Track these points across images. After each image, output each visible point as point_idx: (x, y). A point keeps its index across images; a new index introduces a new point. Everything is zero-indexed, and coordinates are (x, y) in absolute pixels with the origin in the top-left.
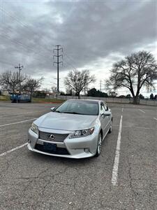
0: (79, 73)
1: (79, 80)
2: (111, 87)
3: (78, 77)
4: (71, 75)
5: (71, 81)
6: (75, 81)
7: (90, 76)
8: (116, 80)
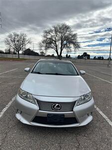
0: (18, 35)
1: (18, 41)
2: (43, 48)
3: (17, 39)
4: (10, 36)
5: (10, 42)
6: (14, 41)
7: (27, 38)
8: (47, 43)
